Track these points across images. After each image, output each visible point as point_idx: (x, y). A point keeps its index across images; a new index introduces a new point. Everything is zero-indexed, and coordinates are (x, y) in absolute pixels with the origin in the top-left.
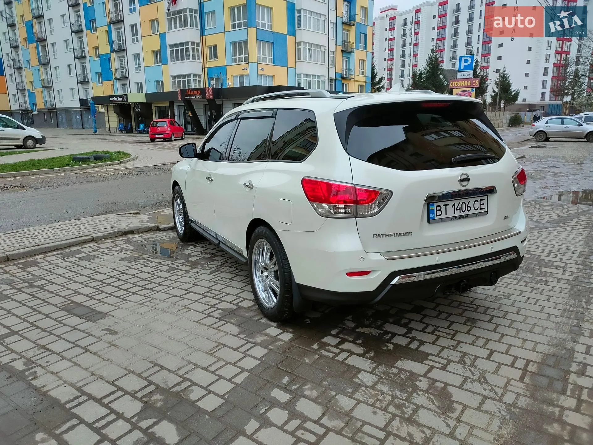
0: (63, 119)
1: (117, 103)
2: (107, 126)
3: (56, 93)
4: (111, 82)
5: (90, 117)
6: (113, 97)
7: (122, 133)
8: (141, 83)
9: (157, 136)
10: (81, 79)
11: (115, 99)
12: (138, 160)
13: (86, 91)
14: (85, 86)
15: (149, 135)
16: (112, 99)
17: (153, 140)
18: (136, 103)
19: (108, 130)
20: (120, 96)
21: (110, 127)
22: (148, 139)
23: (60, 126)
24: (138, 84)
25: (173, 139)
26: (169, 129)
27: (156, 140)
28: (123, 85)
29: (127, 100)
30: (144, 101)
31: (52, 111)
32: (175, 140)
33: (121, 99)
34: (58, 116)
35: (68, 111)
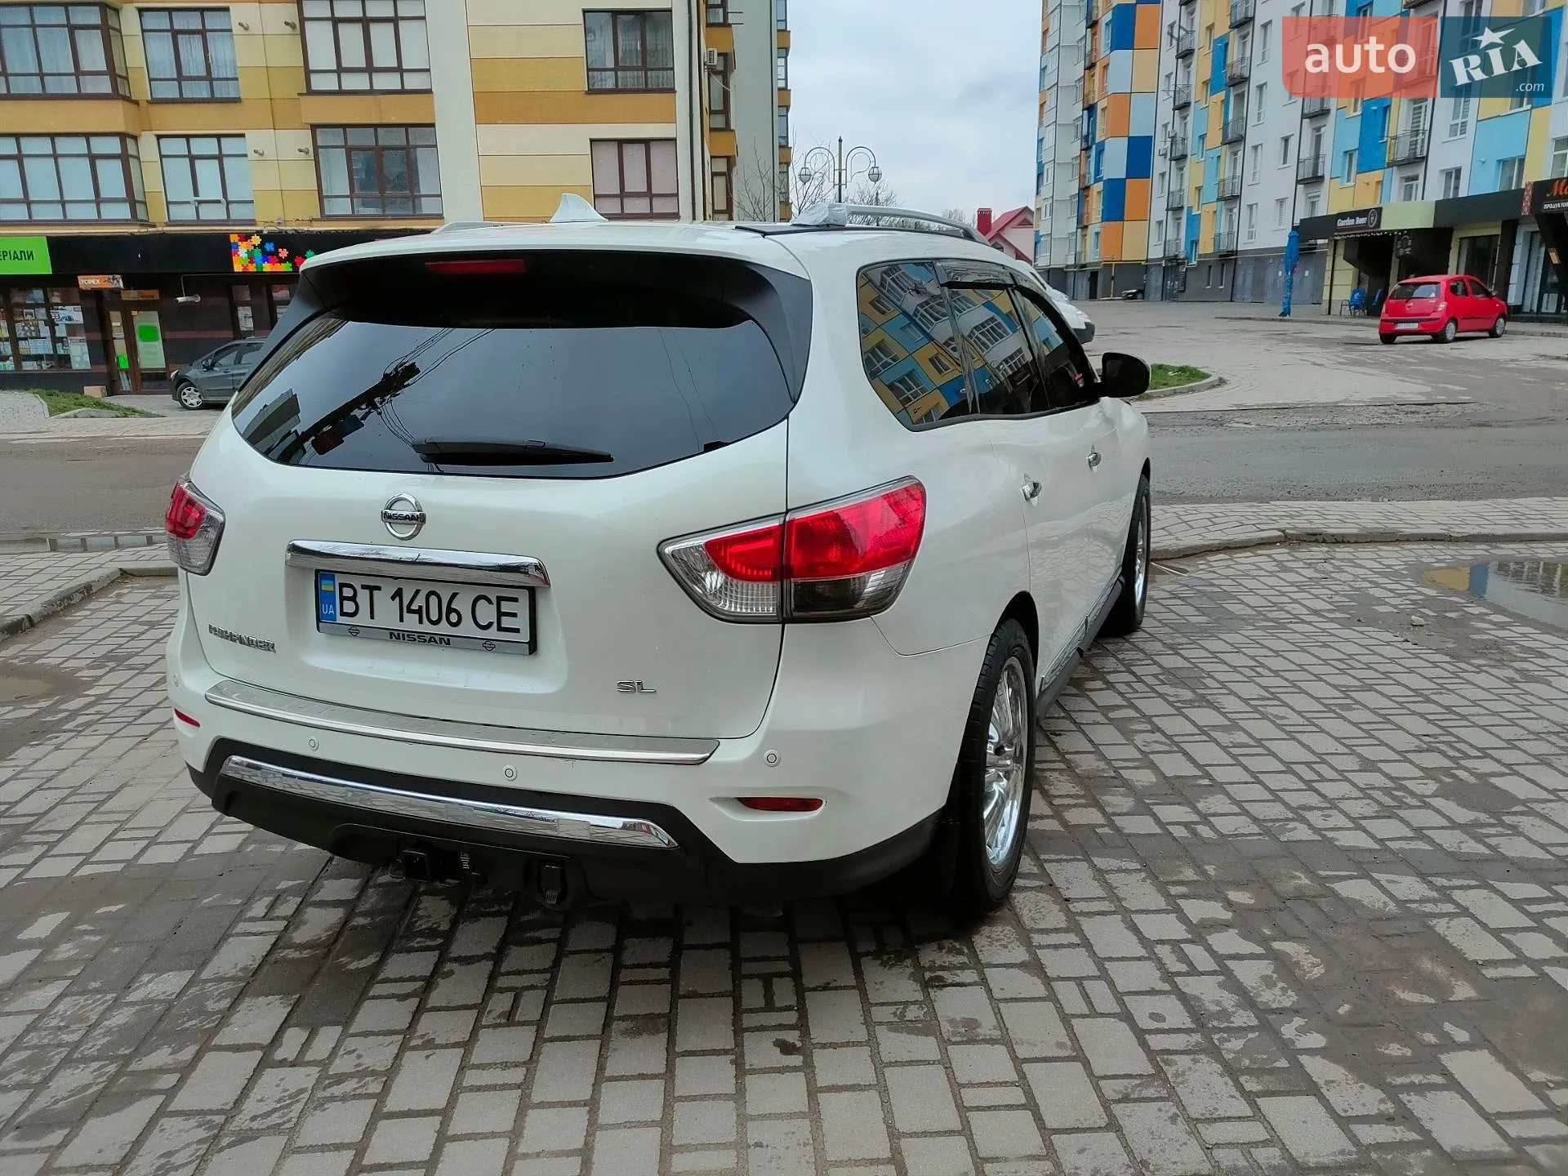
0: (1245, 277)
1: (1358, 234)
2: (1326, 297)
3: (1244, 209)
4: (1377, 175)
5: (1307, 273)
6: (1343, 216)
7: (1360, 317)
8: (1458, 171)
9: (1401, 327)
10: (1306, 172)
11: (1349, 222)
13: (1313, 203)
14: (1312, 191)
15: (1377, 322)
16: (1341, 223)
17: (1388, 338)
18: (1402, 231)
19: (1325, 306)
20: (1363, 213)
21: (1333, 298)
22: (1375, 334)
23: (1238, 296)
24: (1448, 174)
25: (1450, 335)
26: (1442, 306)
27: (1399, 339)
28: (1408, 179)
29: (1378, 224)
30: (1427, 222)
31: (1228, 259)
32: (1457, 340)
33: (1361, 221)
34: (1237, 272)
35: (1261, 259)
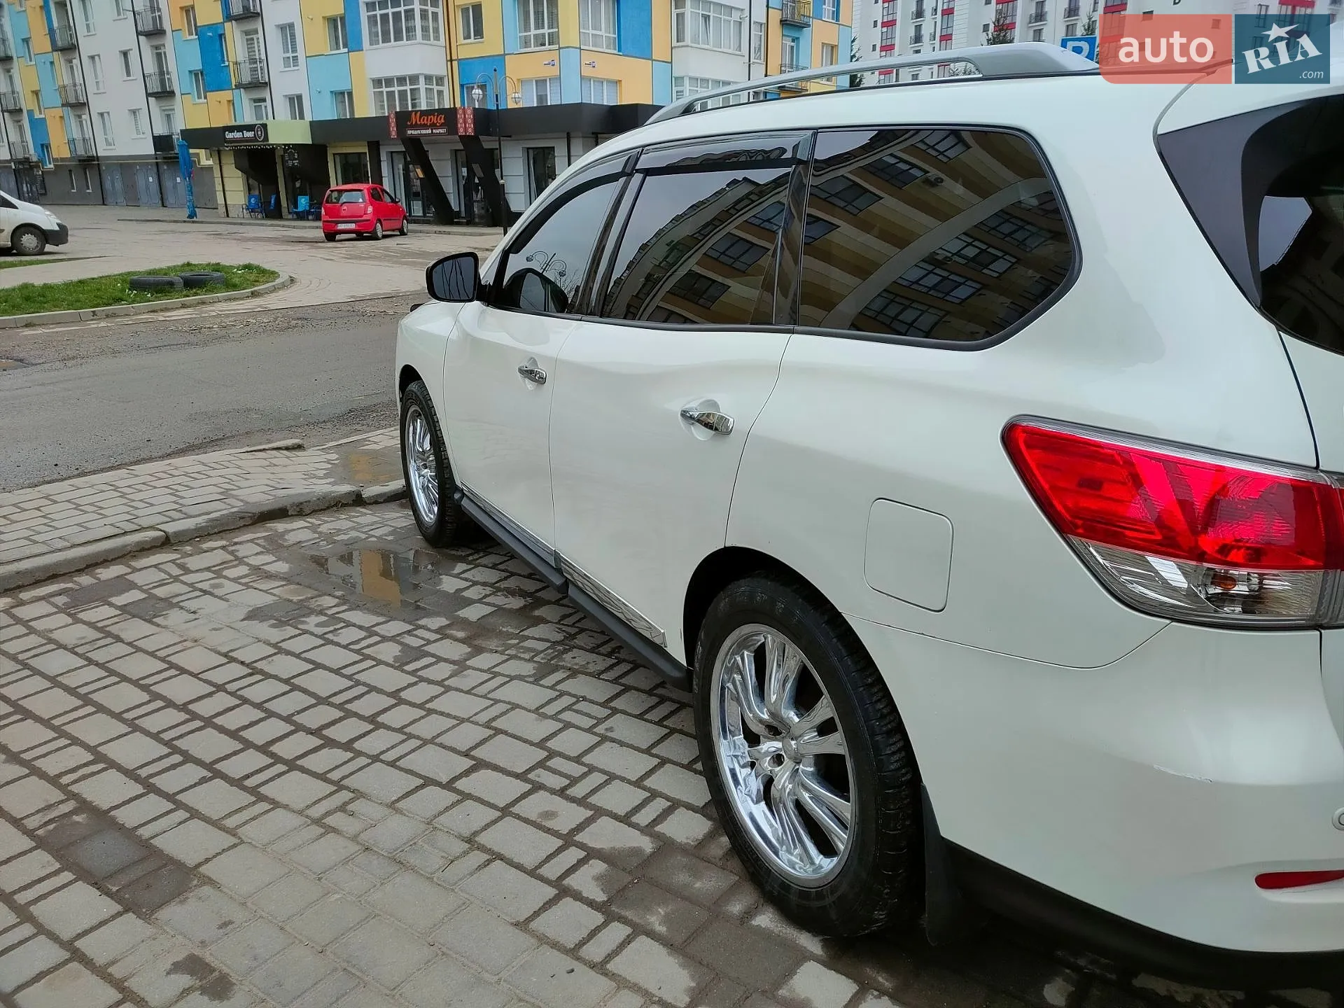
0: (114, 182)
1: (243, 146)
2: (220, 200)
3: (95, 118)
4: (226, 95)
5: (178, 180)
6: (231, 129)
7: (256, 218)
8: (299, 97)
9: (341, 227)
10: (155, 87)
11: (238, 135)
12: (295, 288)
13: (168, 116)
14: (165, 104)
16: (229, 136)
17: (331, 236)
18: (289, 145)
19: (222, 210)
20: (250, 128)
21: (228, 203)
22: (320, 234)
23: (109, 200)
24: (291, 99)
25: (380, 235)
26: (370, 209)
27: (338, 237)
28: (256, 101)
29: (266, 138)
30: (308, 140)
31: (88, 164)
32: (385, 237)
33: (250, 134)
34: (103, 175)
35: (127, 165)
